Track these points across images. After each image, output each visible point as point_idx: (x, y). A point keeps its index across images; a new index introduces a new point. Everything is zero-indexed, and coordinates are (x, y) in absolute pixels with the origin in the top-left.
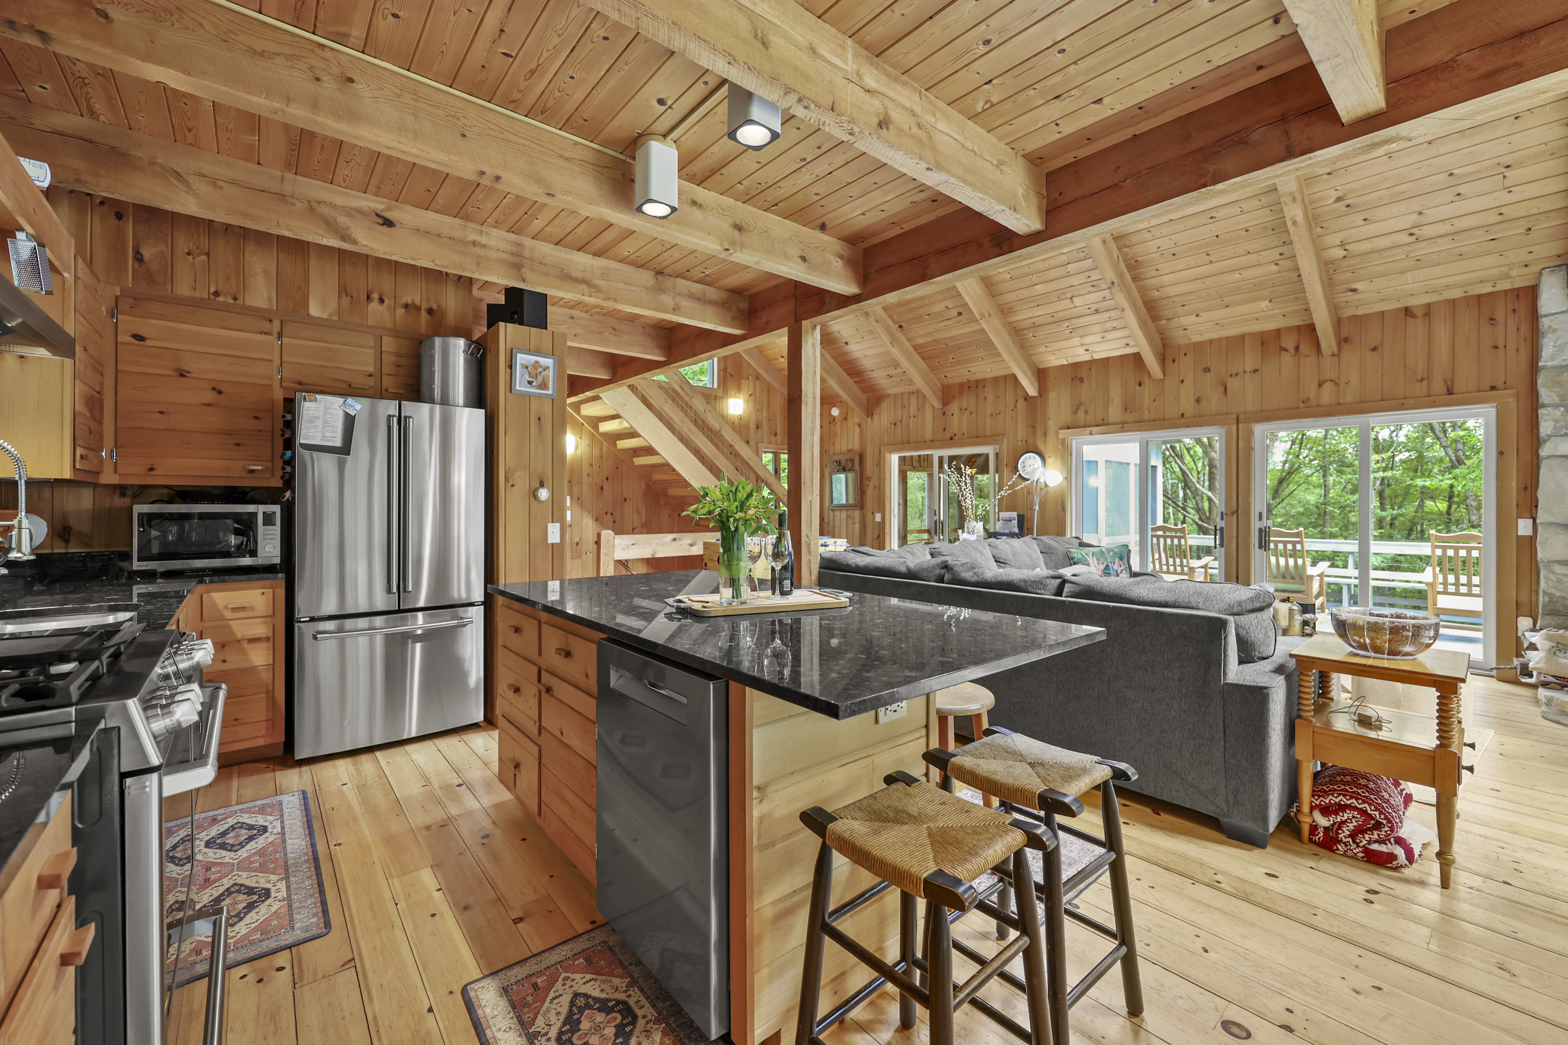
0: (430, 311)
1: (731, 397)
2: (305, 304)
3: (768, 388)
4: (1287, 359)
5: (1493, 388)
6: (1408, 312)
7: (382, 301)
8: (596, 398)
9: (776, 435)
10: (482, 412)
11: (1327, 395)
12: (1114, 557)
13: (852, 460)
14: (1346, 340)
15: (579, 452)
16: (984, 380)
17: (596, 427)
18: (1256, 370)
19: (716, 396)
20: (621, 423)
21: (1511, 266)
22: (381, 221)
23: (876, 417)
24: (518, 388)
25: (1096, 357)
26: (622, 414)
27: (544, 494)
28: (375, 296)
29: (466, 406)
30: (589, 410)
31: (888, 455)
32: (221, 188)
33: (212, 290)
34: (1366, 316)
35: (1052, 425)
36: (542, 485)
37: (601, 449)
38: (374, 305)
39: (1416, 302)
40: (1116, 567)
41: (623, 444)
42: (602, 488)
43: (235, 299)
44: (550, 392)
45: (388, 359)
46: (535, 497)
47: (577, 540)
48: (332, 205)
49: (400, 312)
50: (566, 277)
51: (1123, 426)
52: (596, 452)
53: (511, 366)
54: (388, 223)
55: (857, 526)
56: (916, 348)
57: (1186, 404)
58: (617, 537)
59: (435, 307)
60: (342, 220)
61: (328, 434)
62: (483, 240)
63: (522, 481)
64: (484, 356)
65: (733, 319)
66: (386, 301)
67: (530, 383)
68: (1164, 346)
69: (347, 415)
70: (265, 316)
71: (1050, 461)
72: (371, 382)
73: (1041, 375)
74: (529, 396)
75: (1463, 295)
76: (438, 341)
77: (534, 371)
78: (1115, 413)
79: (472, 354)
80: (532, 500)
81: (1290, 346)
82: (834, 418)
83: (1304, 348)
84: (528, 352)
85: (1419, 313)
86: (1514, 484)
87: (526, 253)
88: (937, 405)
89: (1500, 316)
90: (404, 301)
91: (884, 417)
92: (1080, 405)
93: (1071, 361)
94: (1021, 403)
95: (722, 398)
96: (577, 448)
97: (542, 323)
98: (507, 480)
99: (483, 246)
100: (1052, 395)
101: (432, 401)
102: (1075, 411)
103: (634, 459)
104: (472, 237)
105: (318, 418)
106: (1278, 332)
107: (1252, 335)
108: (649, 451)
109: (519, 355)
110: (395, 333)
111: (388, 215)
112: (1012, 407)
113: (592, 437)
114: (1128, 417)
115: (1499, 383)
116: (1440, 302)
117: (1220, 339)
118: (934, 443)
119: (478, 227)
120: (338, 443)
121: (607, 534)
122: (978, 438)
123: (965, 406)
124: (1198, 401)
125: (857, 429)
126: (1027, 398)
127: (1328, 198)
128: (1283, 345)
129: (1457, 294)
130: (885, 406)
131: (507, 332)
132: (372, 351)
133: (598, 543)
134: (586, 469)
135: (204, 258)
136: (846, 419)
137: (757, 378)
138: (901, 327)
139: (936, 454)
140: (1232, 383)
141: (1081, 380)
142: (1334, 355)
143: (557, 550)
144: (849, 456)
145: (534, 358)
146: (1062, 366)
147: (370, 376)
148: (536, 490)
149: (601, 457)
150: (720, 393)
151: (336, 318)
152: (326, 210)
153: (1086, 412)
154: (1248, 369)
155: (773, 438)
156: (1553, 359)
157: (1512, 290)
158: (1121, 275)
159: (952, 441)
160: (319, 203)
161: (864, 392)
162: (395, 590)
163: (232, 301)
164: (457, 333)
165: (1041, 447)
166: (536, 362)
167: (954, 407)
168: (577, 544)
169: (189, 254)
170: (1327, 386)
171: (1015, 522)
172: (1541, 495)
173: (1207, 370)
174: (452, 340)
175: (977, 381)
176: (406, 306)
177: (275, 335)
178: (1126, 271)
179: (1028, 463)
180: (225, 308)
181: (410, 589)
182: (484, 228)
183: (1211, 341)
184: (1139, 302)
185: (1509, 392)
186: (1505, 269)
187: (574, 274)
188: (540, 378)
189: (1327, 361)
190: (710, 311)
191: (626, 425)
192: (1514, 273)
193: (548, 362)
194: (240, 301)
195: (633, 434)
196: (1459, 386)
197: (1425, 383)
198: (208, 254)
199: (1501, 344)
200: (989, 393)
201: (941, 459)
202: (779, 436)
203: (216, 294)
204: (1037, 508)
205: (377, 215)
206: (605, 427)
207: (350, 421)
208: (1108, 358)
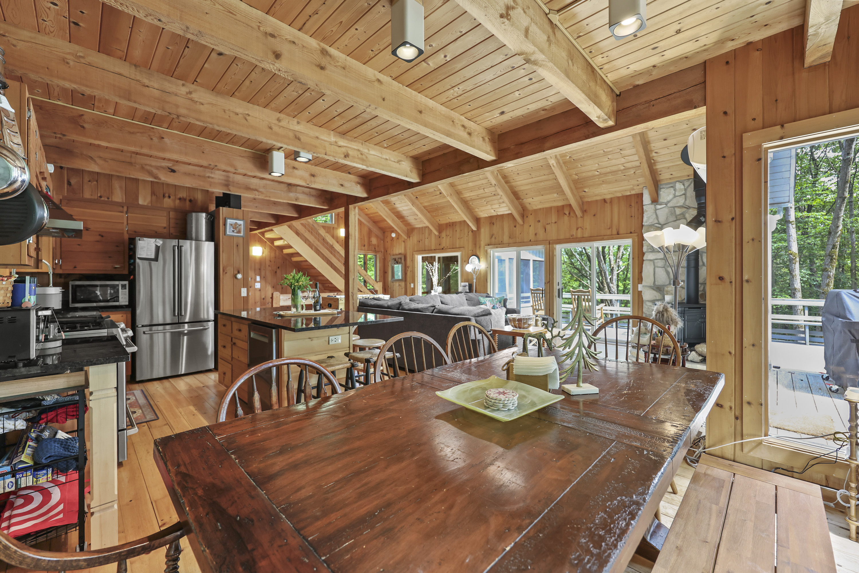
0: (190, 201)
1: (341, 228)
2: (137, 200)
4: (566, 218)
5: (631, 233)
6: (605, 201)
7: (169, 197)
8: (272, 230)
9: (364, 246)
10: (213, 243)
11: (579, 234)
12: (497, 302)
13: (401, 258)
14: (585, 211)
15: (264, 255)
16: (456, 222)
17: (273, 243)
18: (556, 222)
19: (333, 228)
20: (284, 242)
21: (634, 185)
22: (170, 170)
23: (411, 238)
24: (228, 233)
25: (499, 214)
26: (283, 237)
27: (239, 276)
28: (167, 195)
29: (206, 240)
30: (268, 235)
31: (416, 256)
32: (107, 162)
33: (99, 195)
34: (592, 202)
35: (482, 243)
36: (239, 272)
37: (275, 253)
38: (166, 200)
39: (608, 197)
40: (497, 306)
41: (286, 251)
42: (276, 272)
43: (108, 198)
44: (242, 234)
45: (172, 221)
46: (236, 278)
47: (263, 297)
48: (151, 166)
49: (177, 201)
50: (248, 188)
51: (509, 245)
52: (273, 255)
53: (225, 225)
54: (173, 171)
55: (403, 289)
56: (425, 207)
57: (532, 237)
58: (281, 295)
59: (192, 199)
60: (155, 171)
61: (149, 253)
62: (213, 176)
63: (230, 271)
64: (213, 219)
65: (323, 202)
66: (172, 197)
67: (233, 231)
68: (523, 210)
69: (156, 246)
70: (121, 205)
71: (482, 259)
72: (165, 231)
73: (477, 220)
74: (233, 236)
75: (621, 195)
76: (194, 214)
77: (235, 227)
78: (506, 239)
79: (208, 219)
80: (235, 279)
81: (567, 213)
82: (393, 238)
83: (572, 214)
84: (233, 219)
85: (608, 201)
86: (637, 271)
87: (231, 180)
88: (437, 233)
89: (633, 204)
90: (179, 197)
91: (414, 238)
92: (493, 235)
93: (489, 215)
94: (470, 232)
95: (337, 229)
96: (263, 253)
97: (239, 207)
98: (223, 271)
99: (213, 178)
100: (482, 230)
101: (191, 239)
102: (491, 237)
103: (292, 258)
104: (207, 175)
105: (145, 247)
106: (563, 206)
107: (554, 207)
108: (298, 254)
109: (228, 220)
110: (175, 210)
111: (173, 168)
112: (467, 235)
113: (271, 248)
114: (511, 241)
115: (633, 231)
116: (614, 197)
117: (543, 208)
118: (435, 251)
119: (211, 171)
120: (153, 256)
121: (276, 294)
122: (454, 248)
123: (448, 234)
124: (536, 234)
125: (403, 243)
126: (472, 231)
127: (567, 156)
128: (565, 212)
129: (619, 195)
130: (415, 232)
131: (224, 211)
132: (165, 218)
133: (272, 298)
134: (268, 263)
135: (95, 183)
136: (398, 238)
138: (417, 198)
139: (437, 255)
140: (548, 227)
141: (493, 224)
142: (581, 217)
143: (246, 299)
144: (399, 256)
145: (235, 221)
146: (486, 217)
147: (165, 228)
148: (236, 274)
149: (275, 257)
150: (336, 226)
151: (150, 205)
152: (148, 168)
153: (495, 238)
154: (553, 222)
155: (363, 248)
156: (646, 222)
157: (636, 194)
158: (499, 181)
159: (443, 250)
160: (146, 165)
161: (406, 226)
162: (177, 314)
163: (107, 199)
164: (202, 212)
165: (478, 254)
166: (236, 223)
167: (443, 234)
168: (264, 299)
169: (89, 181)
170: (580, 230)
171: (467, 287)
172: (643, 275)
173: (539, 221)
174: (200, 214)
175: (453, 223)
176: (180, 199)
177: (125, 213)
178: (502, 179)
179: (474, 260)
180: (104, 202)
181: (183, 314)
182: (213, 171)
183: (540, 209)
184: (509, 191)
185: (636, 234)
186: (632, 186)
187: (252, 187)
188: (238, 229)
189: (580, 220)
190: (312, 199)
191: (286, 243)
192: (635, 188)
193: (241, 222)
194: (110, 199)
195: (290, 247)
196: (621, 232)
197: (610, 230)
198: (97, 181)
199: (633, 216)
200: (458, 228)
201: (439, 258)
202: (366, 247)
203: (101, 197)
204: (475, 281)
205: (169, 168)
206: (277, 243)
207: (157, 248)
208: (503, 215)
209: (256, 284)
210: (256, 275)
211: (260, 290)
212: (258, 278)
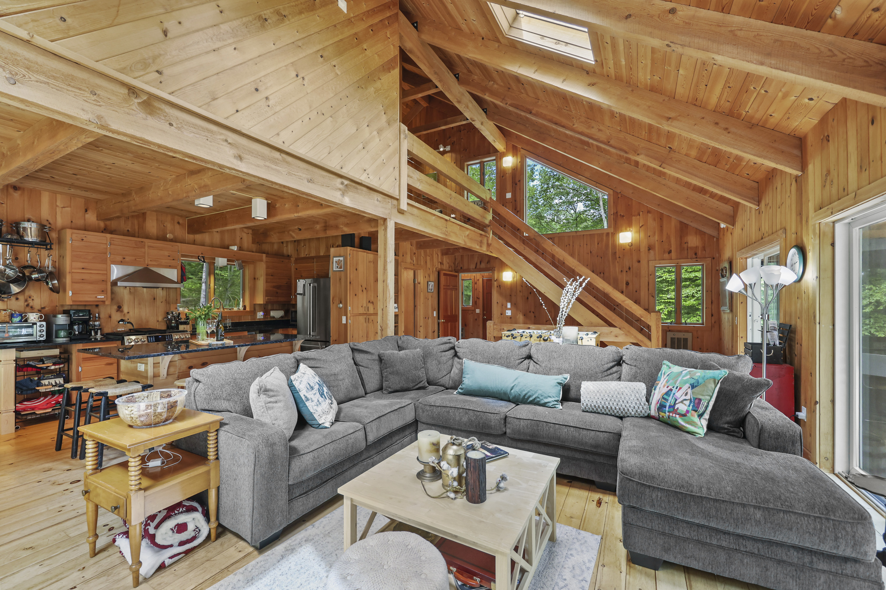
1: (622, 231)
3: (661, 217)
9: (670, 252)
13: (726, 268)
15: (515, 279)
24: (335, 269)
31: (741, 260)
36: (341, 303)
42: (528, 298)
44: (343, 269)
46: (338, 307)
53: (333, 262)
63: (336, 301)
67: (338, 267)
69: (303, 284)
74: (337, 271)
77: (338, 263)
84: (337, 256)
92: (827, 174)
95: (613, 234)
96: (514, 278)
98: (332, 301)
100: (810, 167)
105: (300, 286)
109: (335, 259)
112: (788, 194)
120: (302, 292)
122: (773, 234)
125: (730, 238)
126: (797, 178)
130: (740, 212)
131: (332, 251)
134: (519, 288)
136: (727, 229)
137: (649, 212)
143: (345, 326)
144: (725, 264)
145: (338, 258)
146: (814, 127)
150: (611, 230)
153: (832, 182)
155: (666, 255)
167: (763, 205)
179: (794, 260)
188: (340, 265)
193: (341, 259)
202: (673, 254)
207: (304, 286)
209: (507, 311)
210: (507, 302)
211: (511, 318)
212: (509, 305)
